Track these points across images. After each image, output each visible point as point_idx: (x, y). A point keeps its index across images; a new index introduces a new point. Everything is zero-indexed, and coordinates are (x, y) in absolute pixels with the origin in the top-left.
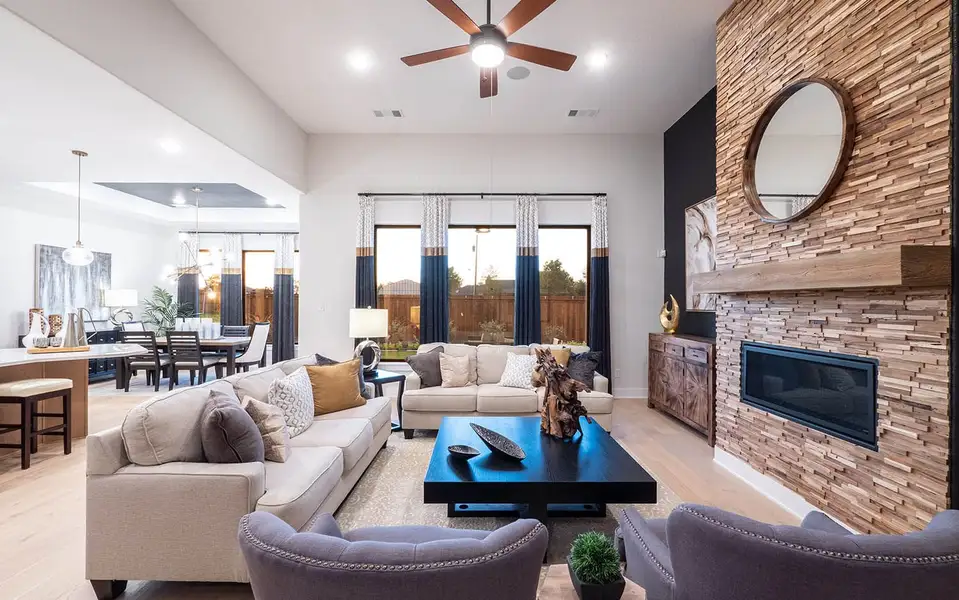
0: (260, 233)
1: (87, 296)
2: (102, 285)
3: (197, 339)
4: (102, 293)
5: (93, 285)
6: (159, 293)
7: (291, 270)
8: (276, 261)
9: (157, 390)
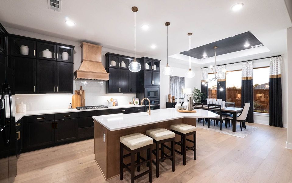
0: (233, 63)
1: (179, 90)
2: (183, 87)
3: (220, 108)
4: (183, 89)
5: (181, 87)
6: (196, 89)
7: (251, 77)
8: (243, 74)
9: (203, 126)
